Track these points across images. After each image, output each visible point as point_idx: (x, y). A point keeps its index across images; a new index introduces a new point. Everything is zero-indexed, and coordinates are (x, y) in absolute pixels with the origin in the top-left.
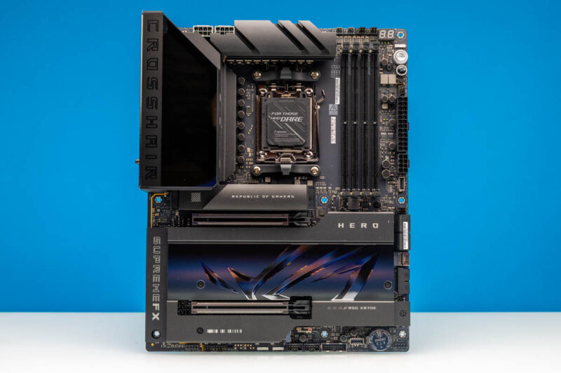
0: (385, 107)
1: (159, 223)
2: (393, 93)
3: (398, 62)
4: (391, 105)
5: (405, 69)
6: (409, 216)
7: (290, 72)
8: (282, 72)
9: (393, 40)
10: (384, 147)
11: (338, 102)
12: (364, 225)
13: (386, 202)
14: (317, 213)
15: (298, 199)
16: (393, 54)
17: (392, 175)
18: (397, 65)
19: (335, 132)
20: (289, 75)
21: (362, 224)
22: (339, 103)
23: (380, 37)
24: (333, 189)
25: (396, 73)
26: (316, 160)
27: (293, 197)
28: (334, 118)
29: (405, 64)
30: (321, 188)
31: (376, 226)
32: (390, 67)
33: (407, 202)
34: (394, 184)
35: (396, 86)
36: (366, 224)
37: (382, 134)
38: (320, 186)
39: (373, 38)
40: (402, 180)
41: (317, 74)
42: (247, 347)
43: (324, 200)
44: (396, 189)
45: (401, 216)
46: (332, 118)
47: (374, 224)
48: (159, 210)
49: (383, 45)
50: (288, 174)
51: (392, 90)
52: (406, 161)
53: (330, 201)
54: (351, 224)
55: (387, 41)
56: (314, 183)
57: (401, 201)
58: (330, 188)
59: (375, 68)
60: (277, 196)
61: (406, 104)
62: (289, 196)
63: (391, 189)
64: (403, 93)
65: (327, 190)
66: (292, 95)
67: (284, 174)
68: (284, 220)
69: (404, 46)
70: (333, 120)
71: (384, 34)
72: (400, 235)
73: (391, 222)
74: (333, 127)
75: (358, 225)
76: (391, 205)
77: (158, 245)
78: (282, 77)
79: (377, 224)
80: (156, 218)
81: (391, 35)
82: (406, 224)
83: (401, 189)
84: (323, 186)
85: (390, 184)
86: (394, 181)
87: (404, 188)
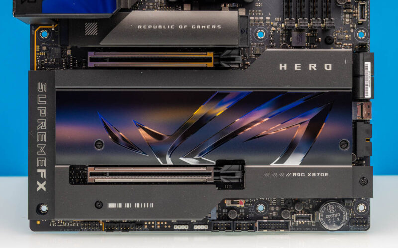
1: (45, 65)
6: (373, 54)
12: (313, 66)
13: (342, 36)
14: (252, 52)
15: (226, 31)
17: (350, 1)
21: (310, 65)
24: (272, 19)
27: (219, 27)
30: (256, 18)
31: (328, 67)
33: (368, 36)
34: (350, 14)
36: (315, 65)
38: (254, 16)
40: (362, 6)
42: (160, 225)
43: (261, 35)
44: (354, 19)
45: (361, 54)
47: (326, 65)
48: (44, 48)
53: (268, 36)
54: (296, 65)
56: (247, 12)
57: (361, 35)
58: (268, 18)
60: (199, 27)
62: (214, 27)
63: (347, 20)
65: (265, 21)
68: (209, 60)
72: (361, 78)
73: (348, 62)
75: (305, 66)
76: (348, 41)
77: (44, 93)
79: (330, 65)
80: (42, 58)
82: (369, 64)
83: (361, 19)
84: (259, 16)
85: (346, 13)
86: (352, 9)
87: (366, 17)
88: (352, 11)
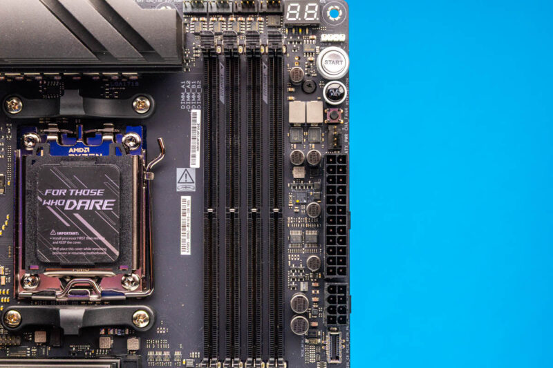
0: (298, 173)
2: (317, 143)
3: (327, 76)
4: (312, 171)
5: (344, 89)
7: (80, 100)
8: (63, 101)
9: (318, 26)
10: (297, 263)
11: (196, 162)
16: (316, 56)
17: (315, 324)
18: (326, 81)
19: (188, 229)
20: (78, 106)
22: (198, 166)
23: (288, 18)
24: (185, 355)
25: (323, 99)
26: (148, 292)
28: (188, 198)
29: (343, 80)
30: (159, 353)
32: (310, 87)
34: (319, 345)
35: (324, 127)
37: (293, 233)
38: (155, 350)
39: (272, 21)
40: (335, 338)
41: (148, 103)
46: (183, 197)
49: (295, 36)
50: (77, 333)
51: (314, 136)
52: (344, 300)
55: (304, 28)
56: (142, 344)
58: (178, 354)
59: (277, 89)
61: (345, 170)
63: (312, 356)
64: (338, 143)
65: (172, 357)
66: (92, 150)
67: (66, 332)
69: (341, 37)
70: (186, 203)
71: (297, 12)
74: (186, 219)
78: (63, 112)
81: (311, 16)
83: (331, 359)
84: (163, 350)
85: (310, 344)
86: (319, 337)
87: (340, 357)
88: (319, 341)
